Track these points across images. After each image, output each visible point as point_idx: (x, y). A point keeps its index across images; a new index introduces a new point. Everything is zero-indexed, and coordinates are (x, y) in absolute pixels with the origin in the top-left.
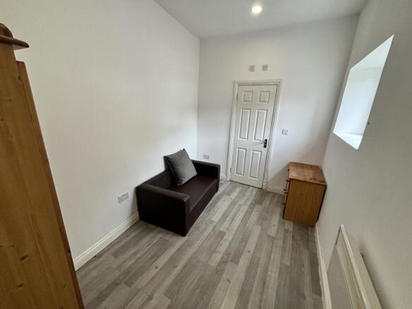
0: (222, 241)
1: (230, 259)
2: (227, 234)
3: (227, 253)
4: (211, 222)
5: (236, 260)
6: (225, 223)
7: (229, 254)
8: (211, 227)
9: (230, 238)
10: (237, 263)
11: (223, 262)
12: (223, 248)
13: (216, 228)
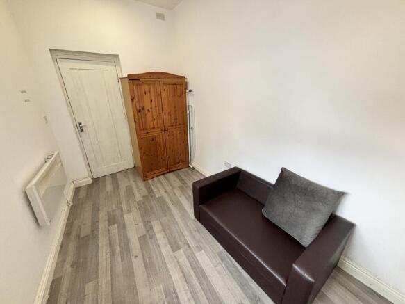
0: (167, 241)
1: (147, 235)
2: (171, 251)
3: (153, 237)
4: (199, 248)
5: (142, 239)
6: (187, 262)
7: (151, 238)
8: (192, 243)
9: (164, 251)
10: (140, 238)
11: (150, 230)
12: (160, 237)
13: (186, 247)
